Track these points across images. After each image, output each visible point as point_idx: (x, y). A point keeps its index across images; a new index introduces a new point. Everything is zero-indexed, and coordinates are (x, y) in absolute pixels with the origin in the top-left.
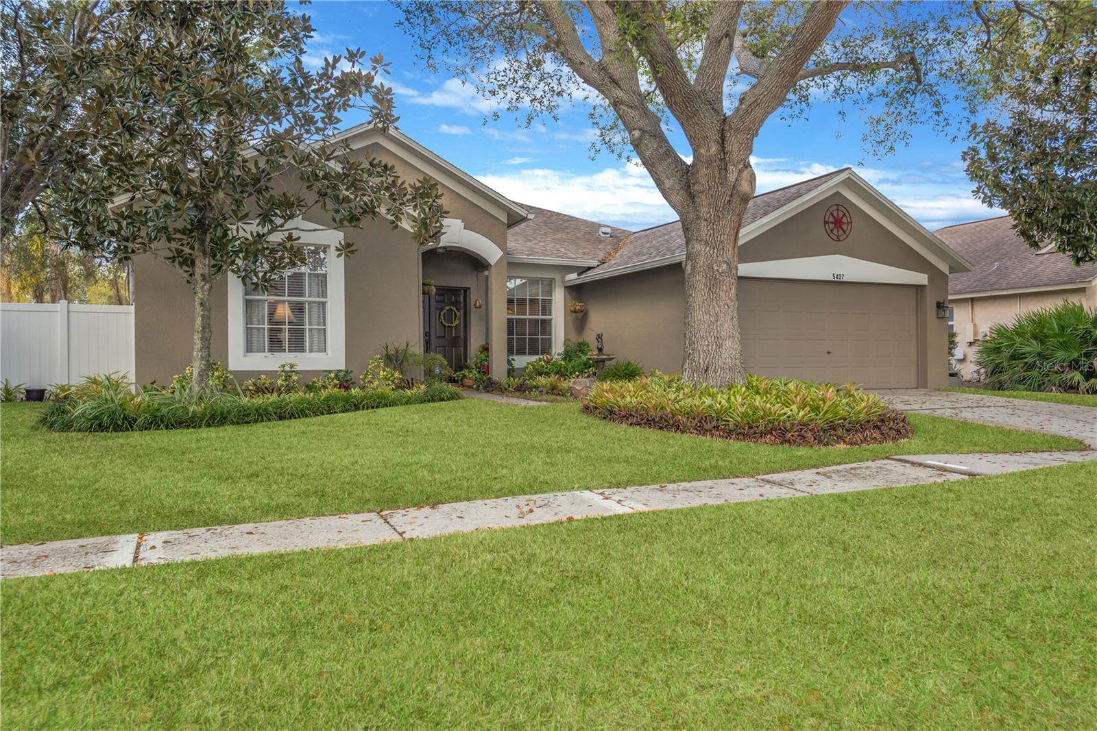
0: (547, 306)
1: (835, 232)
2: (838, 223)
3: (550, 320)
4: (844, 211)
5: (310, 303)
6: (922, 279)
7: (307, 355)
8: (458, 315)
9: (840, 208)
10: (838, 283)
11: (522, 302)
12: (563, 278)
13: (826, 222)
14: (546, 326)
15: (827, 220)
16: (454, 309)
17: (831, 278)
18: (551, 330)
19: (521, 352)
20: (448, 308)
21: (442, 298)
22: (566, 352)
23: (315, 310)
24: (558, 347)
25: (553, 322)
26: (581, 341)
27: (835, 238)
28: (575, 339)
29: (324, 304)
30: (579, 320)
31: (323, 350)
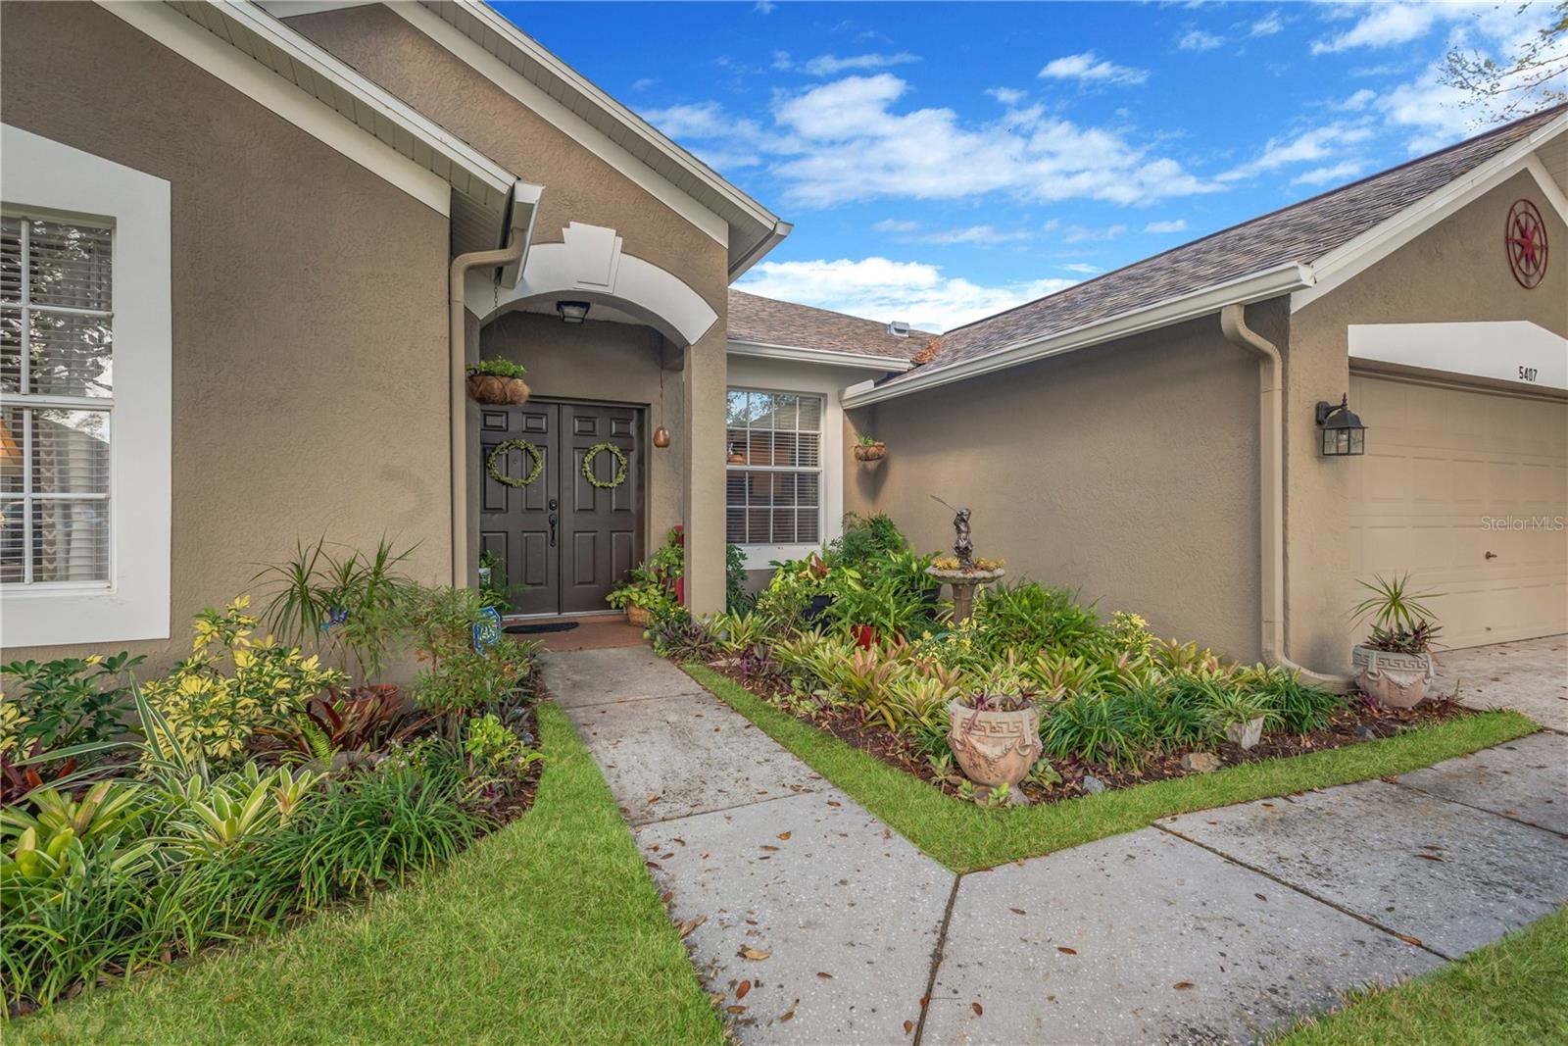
0: (809, 446)
1: (1523, 264)
2: (1527, 244)
3: (817, 474)
4: (1537, 217)
8: (624, 462)
9: (1530, 209)
11: (761, 439)
12: (841, 393)
13: (1509, 240)
14: (808, 485)
15: (1510, 234)
16: (616, 450)
18: (816, 494)
19: (759, 537)
20: (601, 447)
21: (588, 427)
22: (848, 538)
24: (832, 527)
25: (822, 479)
26: (874, 515)
27: (1523, 279)
28: (866, 511)
30: (871, 476)
31: (99, 573)
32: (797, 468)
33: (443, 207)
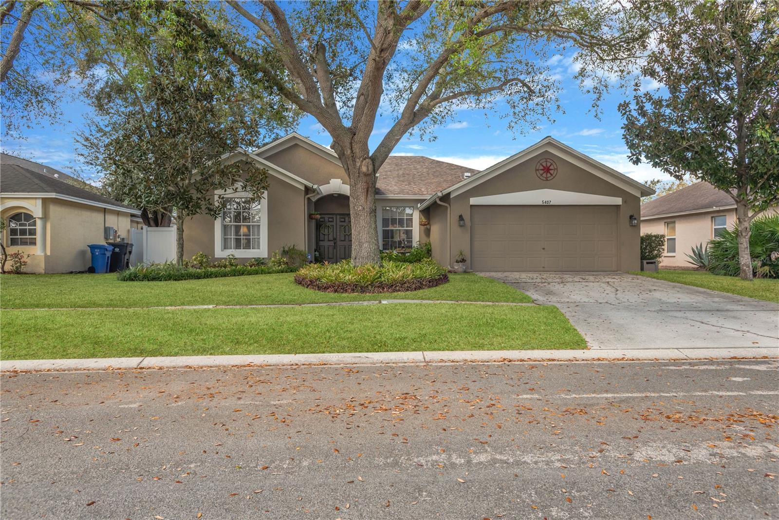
1: (544, 175)
2: (547, 170)
3: (412, 230)
4: (552, 162)
5: (253, 226)
6: (618, 201)
7: (251, 250)
9: (548, 160)
10: (546, 207)
11: (394, 220)
12: (417, 206)
13: (537, 170)
15: (537, 168)
16: (349, 225)
17: (541, 203)
18: (412, 235)
20: (346, 225)
21: (343, 220)
23: (256, 229)
25: (413, 231)
27: (545, 179)
28: (425, 240)
29: (259, 225)
30: (429, 230)
31: (259, 248)
32: (405, 228)
33: (304, 189)
